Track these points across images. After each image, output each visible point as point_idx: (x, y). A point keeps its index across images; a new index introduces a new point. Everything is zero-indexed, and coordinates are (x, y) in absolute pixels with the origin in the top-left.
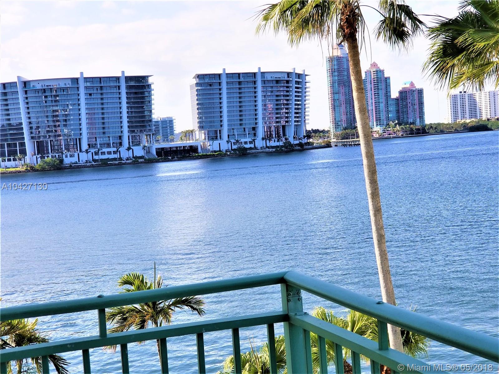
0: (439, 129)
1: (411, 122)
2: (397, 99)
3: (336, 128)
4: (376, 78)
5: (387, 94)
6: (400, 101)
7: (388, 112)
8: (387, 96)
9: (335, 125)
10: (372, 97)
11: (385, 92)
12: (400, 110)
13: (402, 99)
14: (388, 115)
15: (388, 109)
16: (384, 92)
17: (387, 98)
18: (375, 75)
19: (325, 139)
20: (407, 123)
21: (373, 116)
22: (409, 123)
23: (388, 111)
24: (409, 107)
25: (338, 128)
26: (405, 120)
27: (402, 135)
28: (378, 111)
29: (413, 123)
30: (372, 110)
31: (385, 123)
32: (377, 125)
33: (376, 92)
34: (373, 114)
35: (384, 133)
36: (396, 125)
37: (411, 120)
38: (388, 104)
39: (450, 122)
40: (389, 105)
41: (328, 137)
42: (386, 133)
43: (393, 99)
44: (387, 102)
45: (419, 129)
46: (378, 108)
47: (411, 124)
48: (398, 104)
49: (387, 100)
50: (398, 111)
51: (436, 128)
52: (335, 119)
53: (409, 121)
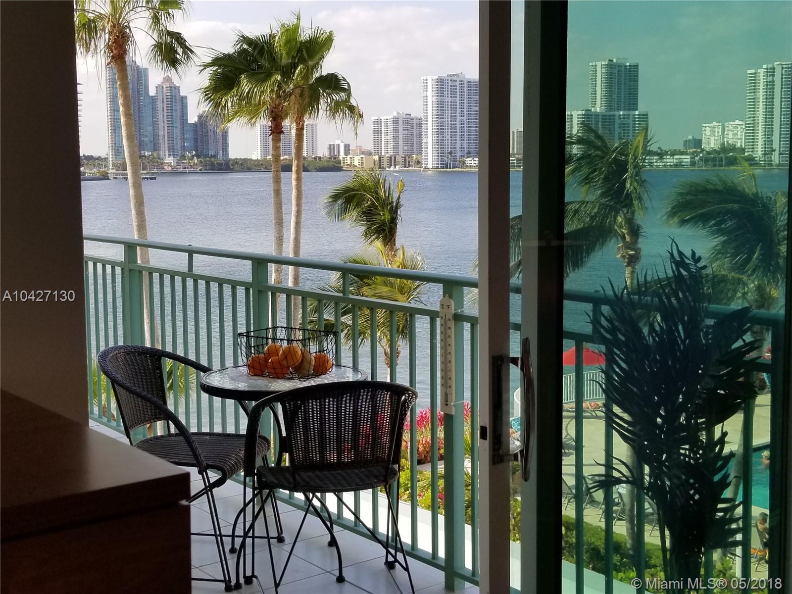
0: (245, 166)
1: (212, 155)
2: (195, 125)
3: (116, 155)
4: (170, 96)
5: (183, 117)
6: (199, 128)
7: (183, 140)
8: (183, 119)
9: (115, 152)
10: (164, 119)
11: (181, 115)
12: (199, 139)
13: (201, 125)
14: (184, 144)
15: (184, 136)
16: (179, 114)
17: (183, 122)
18: (169, 91)
19: (101, 168)
20: (206, 156)
21: (165, 144)
22: (210, 155)
23: (184, 138)
24: (210, 136)
25: (118, 156)
26: (205, 152)
27: (201, 170)
28: (171, 138)
29: (215, 156)
30: (164, 136)
31: (180, 154)
32: (169, 155)
33: (170, 114)
34: (164, 141)
35: (178, 165)
36: (193, 156)
37: (212, 153)
38: (184, 130)
39: (259, 158)
40: (185, 132)
41: (105, 167)
42: (180, 166)
43: (191, 124)
44: (183, 128)
45: (220, 164)
46: (171, 133)
47: (212, 156)
48: (196, 131)
49: (183, 125)
50: (196, 140)
51: (242, 164)
52: (115, 144)
53: (210, 154)
